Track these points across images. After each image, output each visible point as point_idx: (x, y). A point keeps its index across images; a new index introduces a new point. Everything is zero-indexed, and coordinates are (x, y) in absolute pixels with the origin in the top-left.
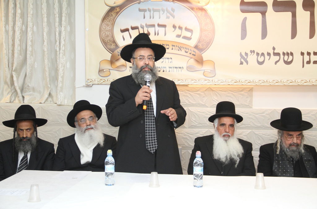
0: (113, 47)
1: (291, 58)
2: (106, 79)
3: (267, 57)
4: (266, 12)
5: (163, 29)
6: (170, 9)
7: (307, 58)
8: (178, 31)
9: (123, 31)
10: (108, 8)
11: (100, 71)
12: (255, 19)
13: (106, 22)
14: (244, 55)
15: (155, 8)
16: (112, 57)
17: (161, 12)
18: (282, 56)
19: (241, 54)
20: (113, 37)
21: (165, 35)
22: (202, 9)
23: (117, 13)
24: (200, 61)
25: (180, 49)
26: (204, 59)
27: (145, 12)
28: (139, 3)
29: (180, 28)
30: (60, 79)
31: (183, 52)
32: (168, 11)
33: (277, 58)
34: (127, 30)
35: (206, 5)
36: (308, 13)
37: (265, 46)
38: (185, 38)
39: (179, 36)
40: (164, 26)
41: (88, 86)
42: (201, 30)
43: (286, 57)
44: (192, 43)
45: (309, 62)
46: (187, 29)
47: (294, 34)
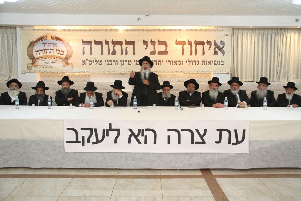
0: (32, 58)
1: (101, 62)
2: (30, 70)
3: (93, 62)
4: (92, 45)
5: (52, 51)
6: (55, 43)
7: (107, 63)
8: (58, 52)
9: (36, 51)
10: (30, 42)
11: (28, 67)
12: (87, 47)
13: (29, 48)
14: (84, 61)
15: (49, 43)
16: (32, 62)
17: (52, 44)
18: (98, 62)
19: (83, 61)
20: (32, 54)
21: (53, 53)
22: (67, 43)
23: (34, 44)
24: (67, 64)
25: (59, 59)
26: (69, 63)
27: (45, 44)
28: (43, 41)
29: (59, 51)
30: (13, 71)
31: (60, 60)
32: (54, 44)
33: (96, 62)
34: (38, 51)
35: (69, 42)
36: (107, 45)
37: (92, 58)
38: (61, 54)
39: (58, 54)
40: (53, 50)
41: (23, 73)
42: (67, 52)
43: (100, 62)
44: (64, 56)
45: (108, 64)
46: (62, 51)
47: (102, 54)
